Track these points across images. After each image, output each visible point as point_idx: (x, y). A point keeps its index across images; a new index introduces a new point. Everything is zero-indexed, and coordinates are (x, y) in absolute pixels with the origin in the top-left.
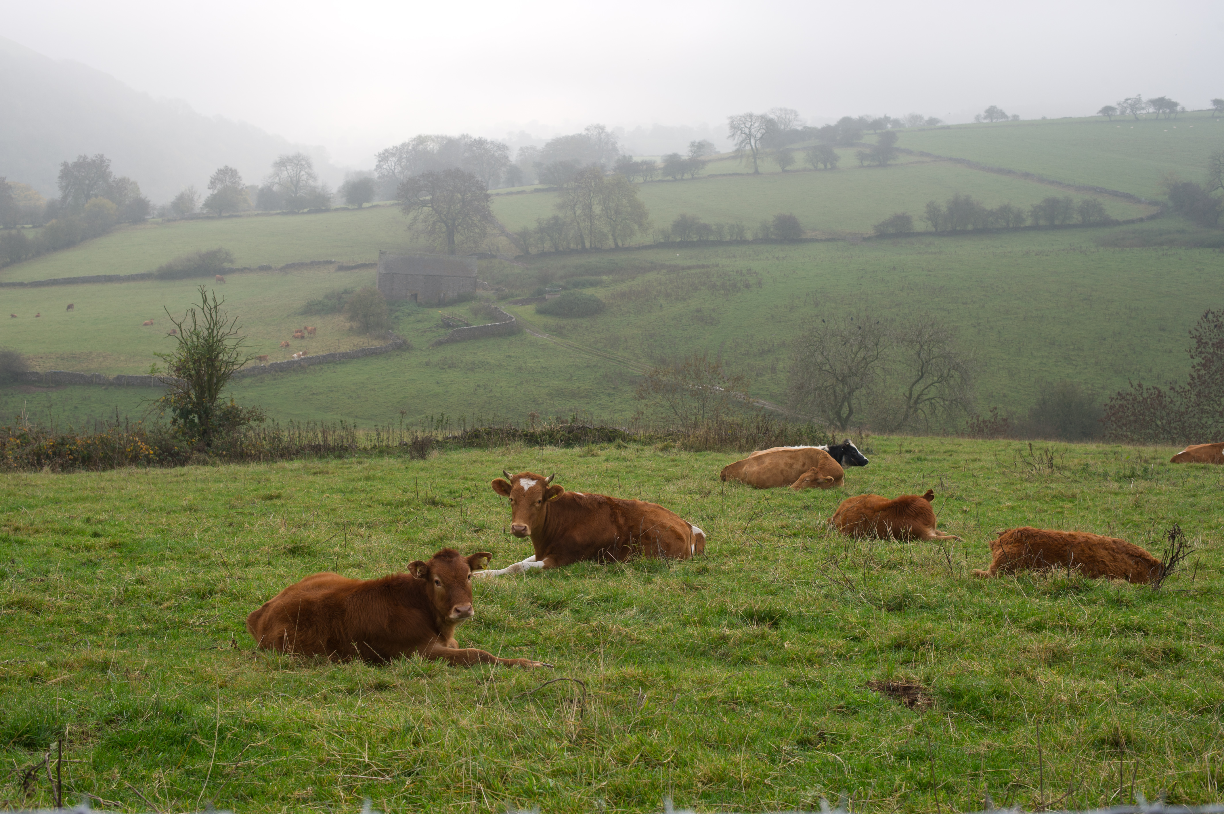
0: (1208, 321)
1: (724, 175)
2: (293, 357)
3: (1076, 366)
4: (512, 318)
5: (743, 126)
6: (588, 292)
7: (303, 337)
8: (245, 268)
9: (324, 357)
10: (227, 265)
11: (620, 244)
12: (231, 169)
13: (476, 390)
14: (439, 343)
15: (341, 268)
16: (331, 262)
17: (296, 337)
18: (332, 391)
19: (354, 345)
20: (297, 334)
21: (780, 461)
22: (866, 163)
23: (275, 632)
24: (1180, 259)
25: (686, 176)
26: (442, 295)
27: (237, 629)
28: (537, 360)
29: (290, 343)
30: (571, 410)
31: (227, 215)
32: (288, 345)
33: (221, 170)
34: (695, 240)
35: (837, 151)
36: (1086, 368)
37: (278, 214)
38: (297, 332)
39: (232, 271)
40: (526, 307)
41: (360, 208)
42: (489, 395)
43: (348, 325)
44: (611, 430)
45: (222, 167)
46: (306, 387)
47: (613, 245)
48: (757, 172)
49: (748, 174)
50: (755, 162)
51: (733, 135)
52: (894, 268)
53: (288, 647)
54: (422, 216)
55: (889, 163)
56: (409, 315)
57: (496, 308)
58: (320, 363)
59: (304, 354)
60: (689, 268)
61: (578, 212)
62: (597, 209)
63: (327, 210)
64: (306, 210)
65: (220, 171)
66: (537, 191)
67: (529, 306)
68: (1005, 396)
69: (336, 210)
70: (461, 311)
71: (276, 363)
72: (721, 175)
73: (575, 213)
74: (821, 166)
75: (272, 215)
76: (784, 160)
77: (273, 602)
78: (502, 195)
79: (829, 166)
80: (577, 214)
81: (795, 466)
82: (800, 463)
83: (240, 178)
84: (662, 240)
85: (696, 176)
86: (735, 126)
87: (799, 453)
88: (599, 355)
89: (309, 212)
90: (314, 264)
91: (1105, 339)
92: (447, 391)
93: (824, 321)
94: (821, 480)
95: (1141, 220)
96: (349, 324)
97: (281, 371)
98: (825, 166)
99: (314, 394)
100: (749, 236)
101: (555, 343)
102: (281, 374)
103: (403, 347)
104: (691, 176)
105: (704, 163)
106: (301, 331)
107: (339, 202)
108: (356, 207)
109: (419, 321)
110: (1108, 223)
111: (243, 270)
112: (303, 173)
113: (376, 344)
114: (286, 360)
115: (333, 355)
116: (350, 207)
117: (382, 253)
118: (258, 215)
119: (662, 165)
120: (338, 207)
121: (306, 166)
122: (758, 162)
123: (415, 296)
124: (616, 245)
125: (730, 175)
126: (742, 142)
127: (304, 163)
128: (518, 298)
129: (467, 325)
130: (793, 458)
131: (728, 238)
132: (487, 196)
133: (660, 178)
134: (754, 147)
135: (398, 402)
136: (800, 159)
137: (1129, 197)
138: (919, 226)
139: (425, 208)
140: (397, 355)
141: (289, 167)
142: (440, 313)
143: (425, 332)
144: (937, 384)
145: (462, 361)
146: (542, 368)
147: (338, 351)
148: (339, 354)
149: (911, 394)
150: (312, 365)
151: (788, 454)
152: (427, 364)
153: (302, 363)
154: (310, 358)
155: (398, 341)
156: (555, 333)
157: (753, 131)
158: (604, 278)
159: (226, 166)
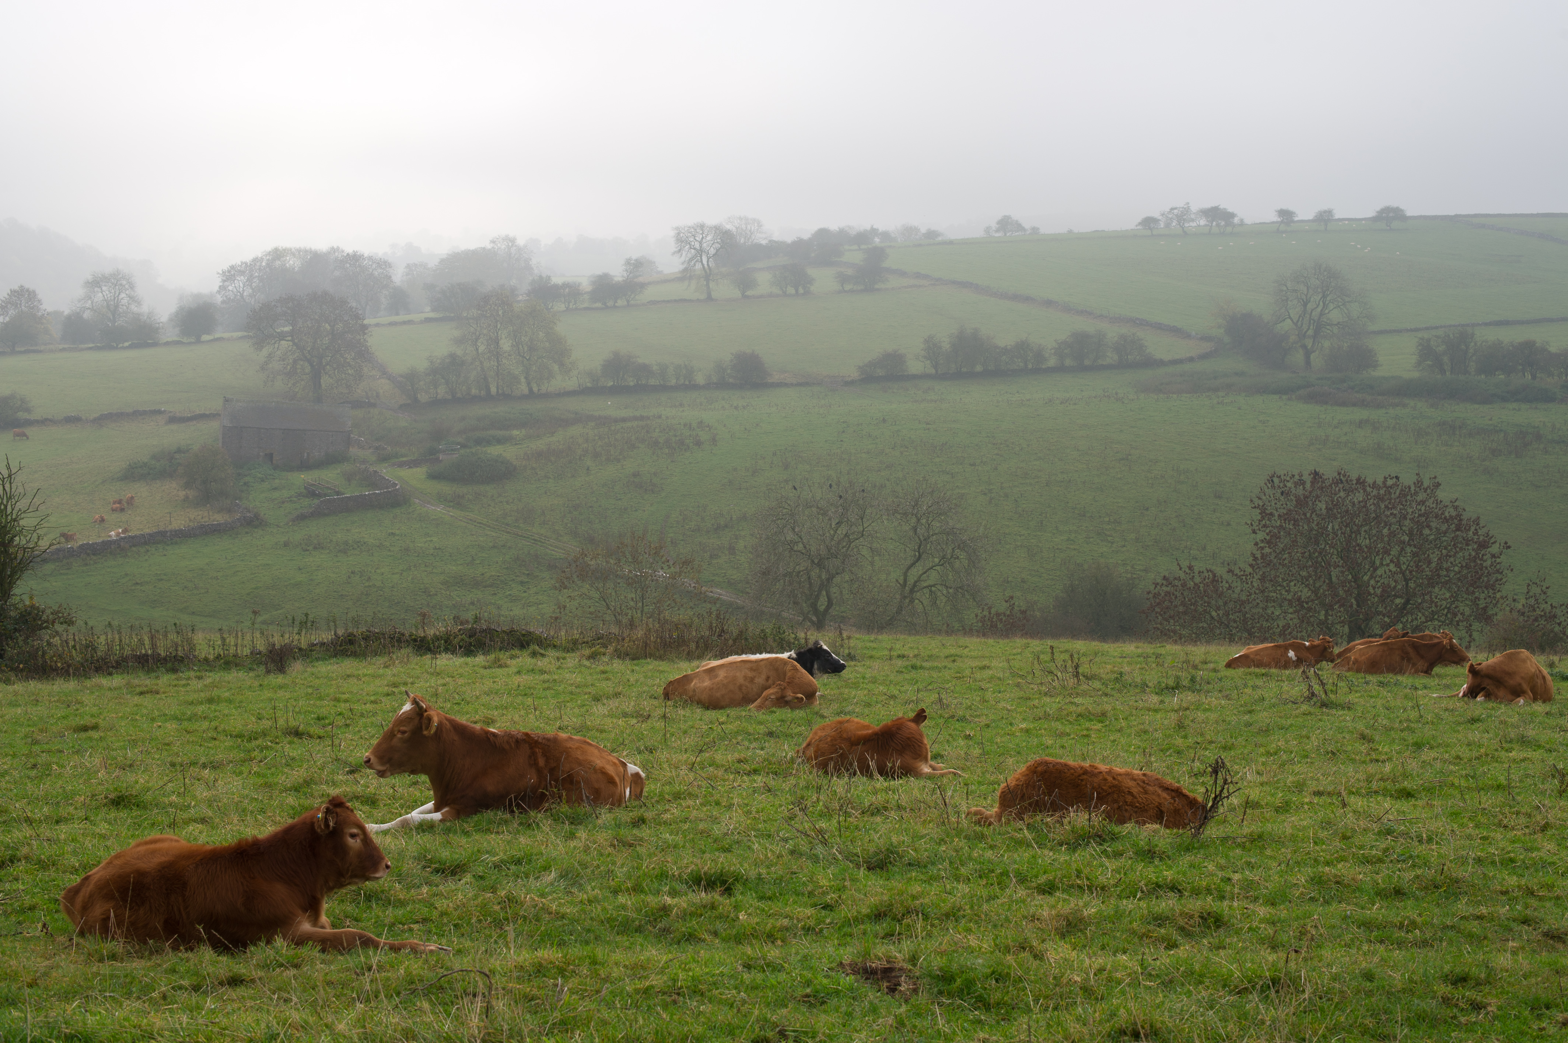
0: (1273, 487)
1: (668, 301)
2: (110, 536)
3: (1112, 543)
4: (396, 484)
5: (692, 239)
6: (495, 451)
7: (122, 510)
8: (46, 420)
9: (151, 535)
10: (22, 415)
11: (535, 389)
12: (28, 290)
13: (349, 577)
14: (302, 518)
15: (173, 420)
16: (159, 412)
17: (113, 510)
18: (162, 580)
19: (190, 520)
20: (115, 506)
21: (738, 674)
22: (848, 287)
23: (98, 910)
24: (1239, 409)
25: (620, 303)
26: (306, 455)
27: (48, 908)
28: (429, 539)
29: (105, 517)
30: (472, 603)
31: (23, 349)
32: (103, 520)
33: (15, 291)
34: (632, 384)
35: (812, 272)
36: (1124, 546)
37: (90, 348)
38: (114, 503)
39: (30, 423)
40: (414, 470)
41: (198, 341)
42: (367, 584)
43: (182, 494)
44: (523, 632)
45: (16, 288)
46: (127, 575)
47: (526, 391)
48: (710, 298)
49: (698, 300)
50: (708, 285)
51: (680, 250)
52: (884, 421)
53: (115, 932)
54: (279, 352)
55: (876, 286)
56: (263, 481)
57: (375, 472)
58: (145, 543)
59: (124, 532)
60: (624, 420)
61: (482, 348)
62: (506, 345)
63: (155, 344)
64: (126, 344)
65: (13, 292)
66: (428, 320)
67: (419, 469)
68: (1023, 581)
69: (167, 344)
70: (330, 476)
71: (88, 544)
72: (664, 301)
73: (477, 350)
74: (791, 290)
75: (82, 350)
76: (745, 282)
77: (95, 874)
78: (383, 325)
79: (801, 291)
80: (480, 351)
81: (757, 680)
82: (764, 677)
83: (39, 301)
84: (589, 385)
85: (632, 302)
86: (682, 239)
87: (762, 663)
88: (508, 533)
89: (131, 347)
90: (137, 415)
91: (1147, 509)
92: (311, 580)
93: (795, 489)
94: (788, 698)
95: (1191, 360)
96: (184, 493)
97: (94, 554)
98: (797, 291)
99: (137, 584)
100: (700, 379)
101: (452, 516)
102: (94, 558)
103: (254, 522)
104: (625, 303)
105: (643, 286)
106: (120, 502)
107: (171, 334)
108: (193, 340)
109: (275, 489)
110: (1150, 363)
111: (44, 422)
112: (123, 295)
113: (219, 518)
114: (101, 540)
115: (162, 534)
116: (185, 340)
117: (226, 400)
118: (64, 350)
119: (589, 288)
120: (169, 340)
121: (127, 286)
122: (712, 285)
123: (270, 457)
124: (531, 390)
125: (675, 301)
126: (691, 260)
127: (124, 282)
128: (404, 459)
129: (338, 493)
130: (754, 670)
131: (673, 382)
132: (364, 328)
133: (586, 305)
134: (706, 266)
135: (248, 594)
136: (764, 281)
137: (1175, 331)
138: (915, 366)
139: (283, 342)
140: (247, 533)
141: (104, 288)
142: (302, 478)
143: (283, 502)
144: (938, 568)
145: (331, 541)
146: (435, 548)
147: (170, 527)
148: (171, 531)
149: (905, 581)
150: (134, 546)
151: (748, 665)
152: (286, 545)
153: (122, 544)
154: (133, 537)
155: (248, 515)
156: (452, 504)
157: (705, 245)
158: (515, 432)
159: (22, 286)
